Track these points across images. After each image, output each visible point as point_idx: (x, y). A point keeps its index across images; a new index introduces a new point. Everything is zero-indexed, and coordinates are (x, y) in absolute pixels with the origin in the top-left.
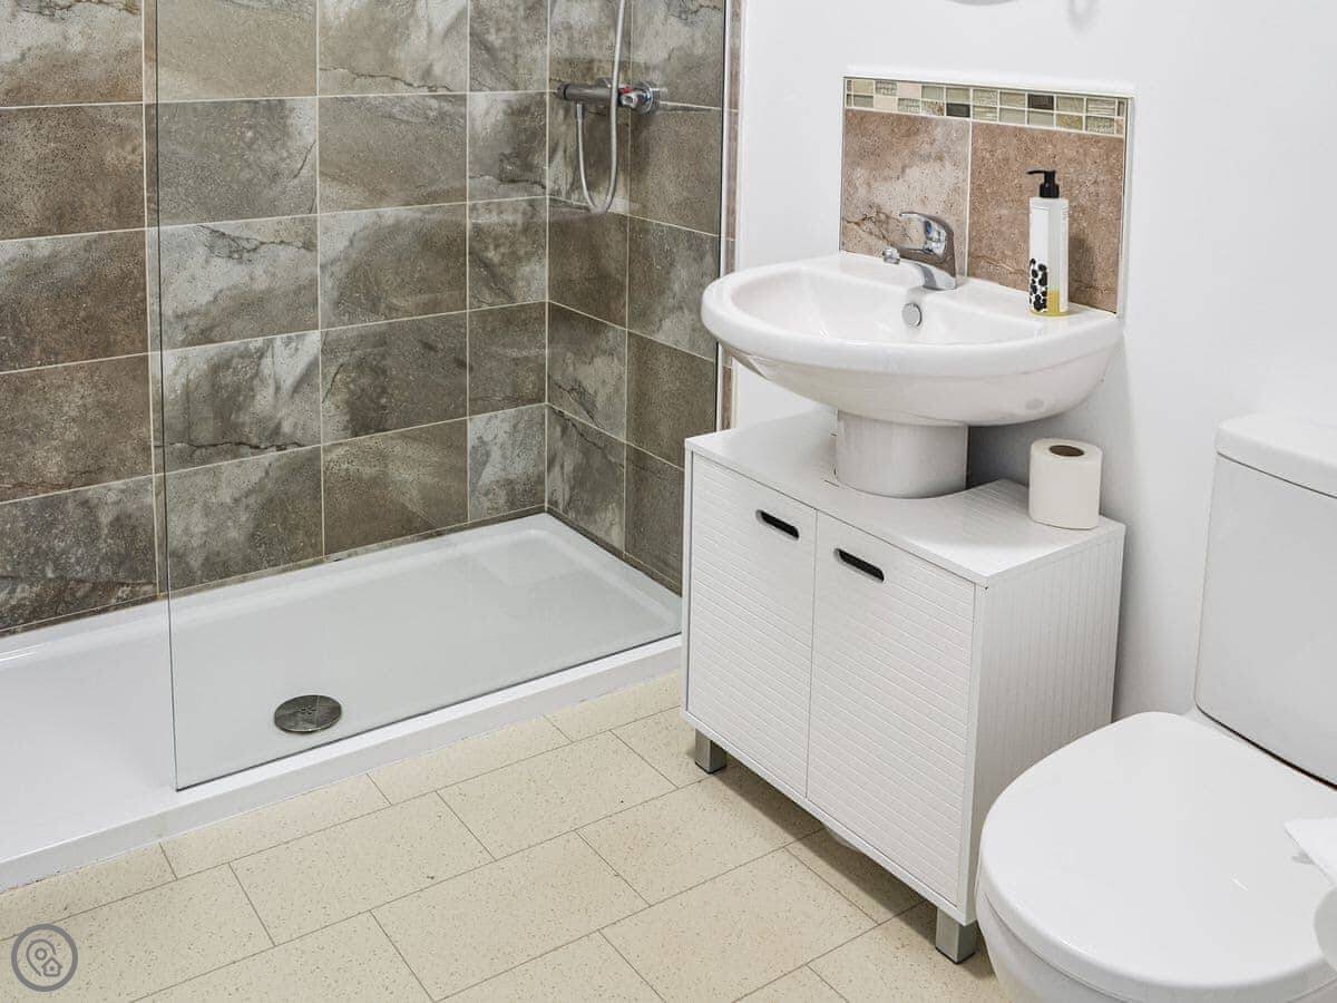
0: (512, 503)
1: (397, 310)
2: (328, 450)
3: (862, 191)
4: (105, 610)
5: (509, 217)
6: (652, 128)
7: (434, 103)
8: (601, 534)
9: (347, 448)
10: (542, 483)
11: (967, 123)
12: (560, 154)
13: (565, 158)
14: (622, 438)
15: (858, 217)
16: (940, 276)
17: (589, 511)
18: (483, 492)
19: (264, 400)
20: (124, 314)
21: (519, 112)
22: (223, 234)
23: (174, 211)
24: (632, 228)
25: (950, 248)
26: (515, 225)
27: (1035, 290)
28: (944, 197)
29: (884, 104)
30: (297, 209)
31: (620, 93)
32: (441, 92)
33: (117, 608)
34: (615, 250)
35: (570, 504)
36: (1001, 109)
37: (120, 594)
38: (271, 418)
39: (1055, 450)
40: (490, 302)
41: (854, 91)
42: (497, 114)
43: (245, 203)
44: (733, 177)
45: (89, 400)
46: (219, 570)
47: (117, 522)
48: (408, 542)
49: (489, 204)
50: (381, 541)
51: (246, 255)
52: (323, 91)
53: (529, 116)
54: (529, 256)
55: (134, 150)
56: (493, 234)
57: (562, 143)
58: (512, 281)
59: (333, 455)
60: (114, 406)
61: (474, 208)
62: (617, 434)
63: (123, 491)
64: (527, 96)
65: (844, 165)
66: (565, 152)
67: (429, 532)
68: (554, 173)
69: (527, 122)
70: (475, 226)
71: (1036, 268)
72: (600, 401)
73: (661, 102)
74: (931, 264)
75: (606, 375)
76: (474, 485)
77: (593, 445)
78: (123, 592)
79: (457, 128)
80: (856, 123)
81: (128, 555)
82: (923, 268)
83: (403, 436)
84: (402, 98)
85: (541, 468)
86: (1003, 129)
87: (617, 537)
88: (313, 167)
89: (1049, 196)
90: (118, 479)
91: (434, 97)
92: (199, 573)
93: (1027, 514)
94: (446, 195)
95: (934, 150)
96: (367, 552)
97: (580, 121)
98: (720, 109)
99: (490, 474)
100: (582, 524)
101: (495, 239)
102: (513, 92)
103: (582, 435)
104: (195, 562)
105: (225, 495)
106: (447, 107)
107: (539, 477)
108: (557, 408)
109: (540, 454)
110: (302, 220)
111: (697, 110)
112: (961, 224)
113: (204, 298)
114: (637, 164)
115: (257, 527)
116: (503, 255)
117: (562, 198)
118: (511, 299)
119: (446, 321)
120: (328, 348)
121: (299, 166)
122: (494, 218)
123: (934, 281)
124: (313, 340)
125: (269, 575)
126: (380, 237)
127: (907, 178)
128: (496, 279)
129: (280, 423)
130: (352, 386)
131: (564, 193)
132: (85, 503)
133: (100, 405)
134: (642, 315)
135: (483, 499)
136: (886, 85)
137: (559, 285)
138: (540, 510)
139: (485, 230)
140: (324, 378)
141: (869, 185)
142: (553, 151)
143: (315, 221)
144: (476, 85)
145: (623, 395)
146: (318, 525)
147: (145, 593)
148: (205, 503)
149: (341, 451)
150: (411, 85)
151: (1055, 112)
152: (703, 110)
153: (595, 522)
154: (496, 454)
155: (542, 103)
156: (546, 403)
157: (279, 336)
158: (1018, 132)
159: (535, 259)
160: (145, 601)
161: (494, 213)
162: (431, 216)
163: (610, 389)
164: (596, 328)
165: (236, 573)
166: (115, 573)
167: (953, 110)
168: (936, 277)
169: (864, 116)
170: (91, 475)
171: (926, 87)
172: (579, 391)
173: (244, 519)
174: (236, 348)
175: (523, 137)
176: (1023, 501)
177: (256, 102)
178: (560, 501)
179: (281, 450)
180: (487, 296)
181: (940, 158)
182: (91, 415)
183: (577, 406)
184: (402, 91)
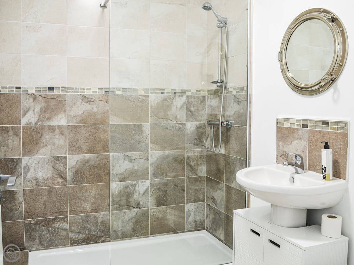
0: (196, 227)
1: (168, 176)
2: (151, 209)
3: (281, 148)
4: (99, 243)
5: (196, 154)
6: (231, 131)
7: (177, 125)
8: (218, 236)
9: (156, 209)
10: (204, 222)
11: (307, 130)
12: (209, 139)
13: (210, 139)
14: (223, 212)
15: (280, 155)
16: (299, 170)
17: (215, 230)
18: (189, 223)
19: (136, 196)
20: (105, 173)
21: (198, 128)
22: (127, 156)
23: (116, 150)
24: (226, 157)
25: (302, 162)
26: (198, 156)
27: (323, 173)
28: (302, 149)
29: (287, 125)
30: (144, 150)
31: (222, 123)
32: (179, 122)
33: (102, 242)
34: (222, 163)
35: (211, 228)
36: (316, 126)
37: (102, 239)
38: (138, 201)
39: (329, 217)
40: (191, 175)
41: (279, 122)
42: (194, 128)
43: (132, 149)
44: (250, 144)
45: (96, 193)
46: (125, 236)
47: (102, 222)
48: (170, 234)
49: (191, 151)
50: (164, 233)
51: (132, 161)
52: (151, 122)
53: (201, 129)
54: (201, 164)
55: (107, 135)
56: (192, 158)
57: (209, 136)
58: (197, 170)
59: (152, 211)
60: (102, 195)
61: (187, 151)
62: (222, 210)
63: (104, 215)
64: (201, 124)
65: (277, 141)
66: (210, 138)
67: (176, 232)
68: (208, 143)
69: (201, 130)
70: (188, 156)
71: (323, 168)
72: (218, 202)
73: (233, 125)
74: (297, 167)
75: (220, 195)
76: (187, 221)
77: (216, 213)
78: (103, 239)
79: (183, 131)
80: (280, 130)
81: (104, 230)
82: (295, 168)
83: (170, 208)
84: (170, 124)
85: (204, 218)
86: (316, 131)
87: (222, 237)
88: (148, 140)
89: (327, 148)
90: (103, 212)
91: (177, 124)
92: (120, 236)
93: (321, 233)
94: (180, 148)
95: (299, 137)
96: (160, 235)
97: (213, 130)
98: (246, 127)
99: (191, 219)
100: (213, 233)
101: (193, 159)
102: (197, 123)
103: (214, 210)
104: (119, 234)
105: (127, 218)
106: (181, 126)
107: (203, 221)
108: (208, 203)
109: (204, 215)
110: (146, 153)
111: (241, 127)
112: (306, 156)
113: (123, 171)
114: (227, 140)
115: (134, 226)
116: (195, 164)
117: (209, 149)
118: (197, 175)
119: (180, 179)
120: (151, 185)
121: (145, 140)
122: (192, 154)
123: (298, 171)
124: (148, 183)
125: (136, 239)
126: (164, 158)
127: (292, 144)
128: (192, 169)
129: (140, 202)
130: (157, 194)
131: (210, 148)
132: (95, 217)
133: (99, 194)
134: (228, 180)
135: (189, 225)
136: (287, 120)
137: (209, 171)
138: (204, 229)
139: (190, 157)
140: (150, 191)
141: (283, 146)
142: (207, 138)
143: (149, 153)
144: (188, 121)
145: (223, 200)
146: (148, 228)
147: (108, 240)
148: (122, 220)
149: (154, 210)
150: (172, 121)
151: (329, 126)
152: (243, 127)
153: (217, 232)
154: (192, 214)
155: (204, 126)
156: (206, 202)
157: (140, 181)
158: (320, 132)
159: (203, 165)
160: (108, 242)
161: (192, 153)
162: (177, 153)
163: (220, 199)
164: (217, 183)
165: (129, 237)
166: (101, 234)
167: (304, 126)
168: (298, 170)
169: (281, 128)
170: (97, 211)
171: (297, 120)
172: (213, 199)
173: (131, 224)
174: (130, 183)
175: (200, 134)
176: (320, 230)
177: (135, 124)
178: (209, 227)
179: (140, 208)
180: (191, 174)
181: (301, 139)
182: (97, 196)
183: (213, 203)
184: (170, 122)
